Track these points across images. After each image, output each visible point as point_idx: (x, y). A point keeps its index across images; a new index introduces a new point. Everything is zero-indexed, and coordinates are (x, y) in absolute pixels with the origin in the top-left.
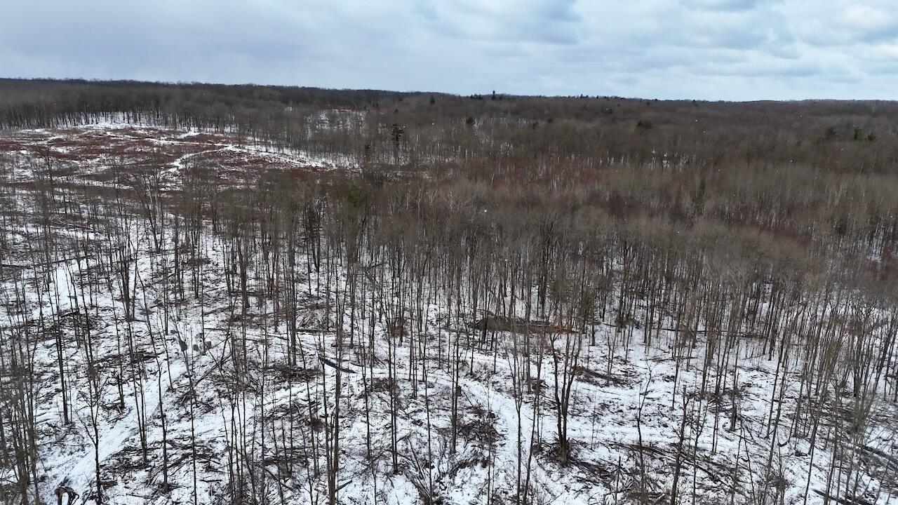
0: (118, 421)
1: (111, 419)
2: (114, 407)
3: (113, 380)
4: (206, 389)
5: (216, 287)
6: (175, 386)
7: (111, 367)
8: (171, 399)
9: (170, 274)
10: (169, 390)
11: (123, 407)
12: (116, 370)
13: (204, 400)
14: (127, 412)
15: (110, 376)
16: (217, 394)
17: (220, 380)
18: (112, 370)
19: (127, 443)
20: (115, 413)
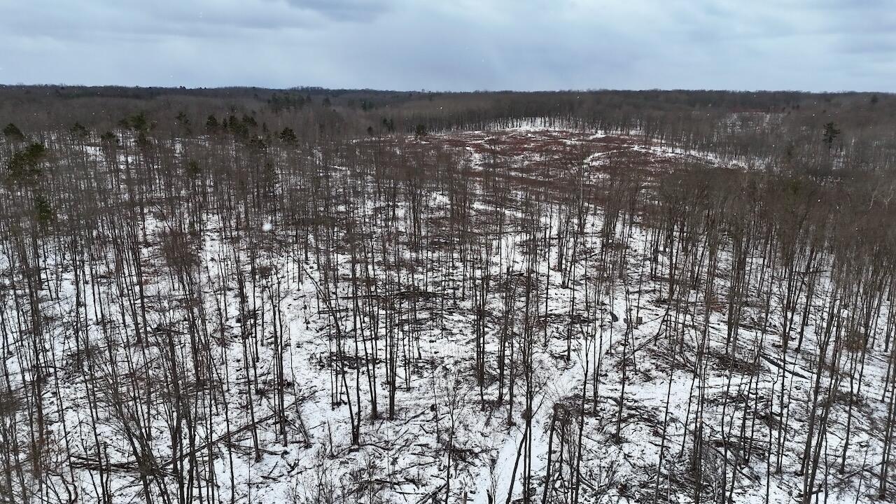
0: (566, 370)
1: (559, 367)
2: (562, 357)
3: (557, 335)
4: (642, 360)
5: (637, 271)
6: (613, 351)
7: (554, 323)
8: (610, 362)
9: (593, 254)
10: (607, 353)
11: (568, 359)
12: (559, 326)
13: (642, 370)
14: (572, 364)
15: (554, 330)
16: (654, 367)
17: (654, 355)
18: (556, 326)
19: (576, 391)
20: (562, 364)
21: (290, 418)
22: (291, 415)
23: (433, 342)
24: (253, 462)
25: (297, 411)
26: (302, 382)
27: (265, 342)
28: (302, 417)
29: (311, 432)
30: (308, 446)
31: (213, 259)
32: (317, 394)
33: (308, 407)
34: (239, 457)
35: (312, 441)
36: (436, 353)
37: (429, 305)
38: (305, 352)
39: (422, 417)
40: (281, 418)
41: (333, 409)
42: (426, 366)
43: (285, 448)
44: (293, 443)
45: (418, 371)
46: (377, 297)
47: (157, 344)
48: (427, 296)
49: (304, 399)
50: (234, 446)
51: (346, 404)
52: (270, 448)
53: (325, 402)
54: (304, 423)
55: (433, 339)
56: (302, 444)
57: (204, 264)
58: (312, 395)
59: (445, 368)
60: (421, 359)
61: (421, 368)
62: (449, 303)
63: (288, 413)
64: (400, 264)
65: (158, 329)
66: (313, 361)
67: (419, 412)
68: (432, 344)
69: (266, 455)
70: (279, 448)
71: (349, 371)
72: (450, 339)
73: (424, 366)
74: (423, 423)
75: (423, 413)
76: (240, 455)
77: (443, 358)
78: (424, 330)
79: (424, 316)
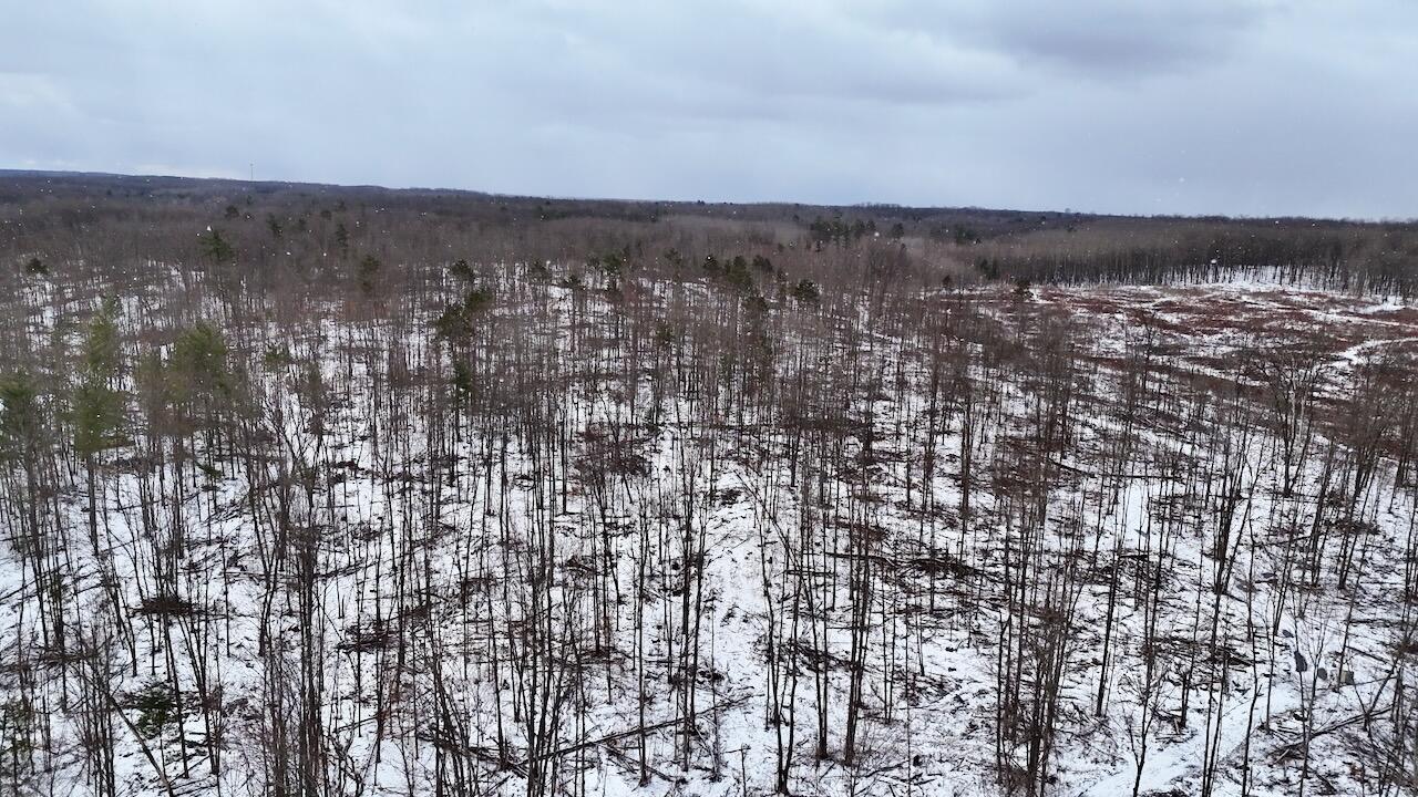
0: (1172, 744)
1: (1161, 736)
2: (1170, 719)
3: (1176, 677)
4: (1329, 752)
5: (1381, 580)
6: (1274, 726)
7: (1176, 655)
8: (1262, 745)
9: (1301, 536)
10: (1261, 728)
11: (1182, 724)
12: (1183, 662)
13: (1322, 771)
14: (1188, 735)
15: (1173, 669)
16: (1347, 770)
17: (1355, 747)
18: (1177, 660)
19: (1179, 784)
20: (1168, 730)
21: (703, 730)
22: (705, 724)
23: (951, 650)
24: (636, 783)
25: (715, 722)
26: (736, 677)
27: (702, 604)
28: (720, 732)
29: (726, 757)
30: (715, 777)
31: (667, 469)
32: (751, 700)
33: (733, 717)
34: (620, 773)
35: (724, 772)
36: (950, 670)
37: (964, 588)
38: (752, 631)
39: (896, 772)
40: (689, 727)
41: (767, 729)
42: (929, 690)
43: (684, 774)
44: (698, 768)
45: (913, 695)
46: (881, 561)
47: (564, 584)
48: (961, 571)
49: (730, 705)
50: (618, 755)
51: (787, 724)
52: (663, 769)
53: (759, 714)
54: (721, 741)
55: (954, 646)
56: (708, 774)
57: (655, 474)
58: (742, 702)
59: (958, 698)
60: (923, 675)
61: (920, 690)
62: (996, 589)
63: (702, 721)
64: (933, 512)
65: (570, 563)
66: (759, 648)
67: (892, 764)
68: (949, 654)
69: (655, 779)
70: (675, 771)
71: (807, 673)
72: (981, 650)
73: (925, 688)
74: (895, 782)
75: (899, 766)
76: (622, 770)
77: (961, 681)
78: (943, 628)
79: (949, 606)
